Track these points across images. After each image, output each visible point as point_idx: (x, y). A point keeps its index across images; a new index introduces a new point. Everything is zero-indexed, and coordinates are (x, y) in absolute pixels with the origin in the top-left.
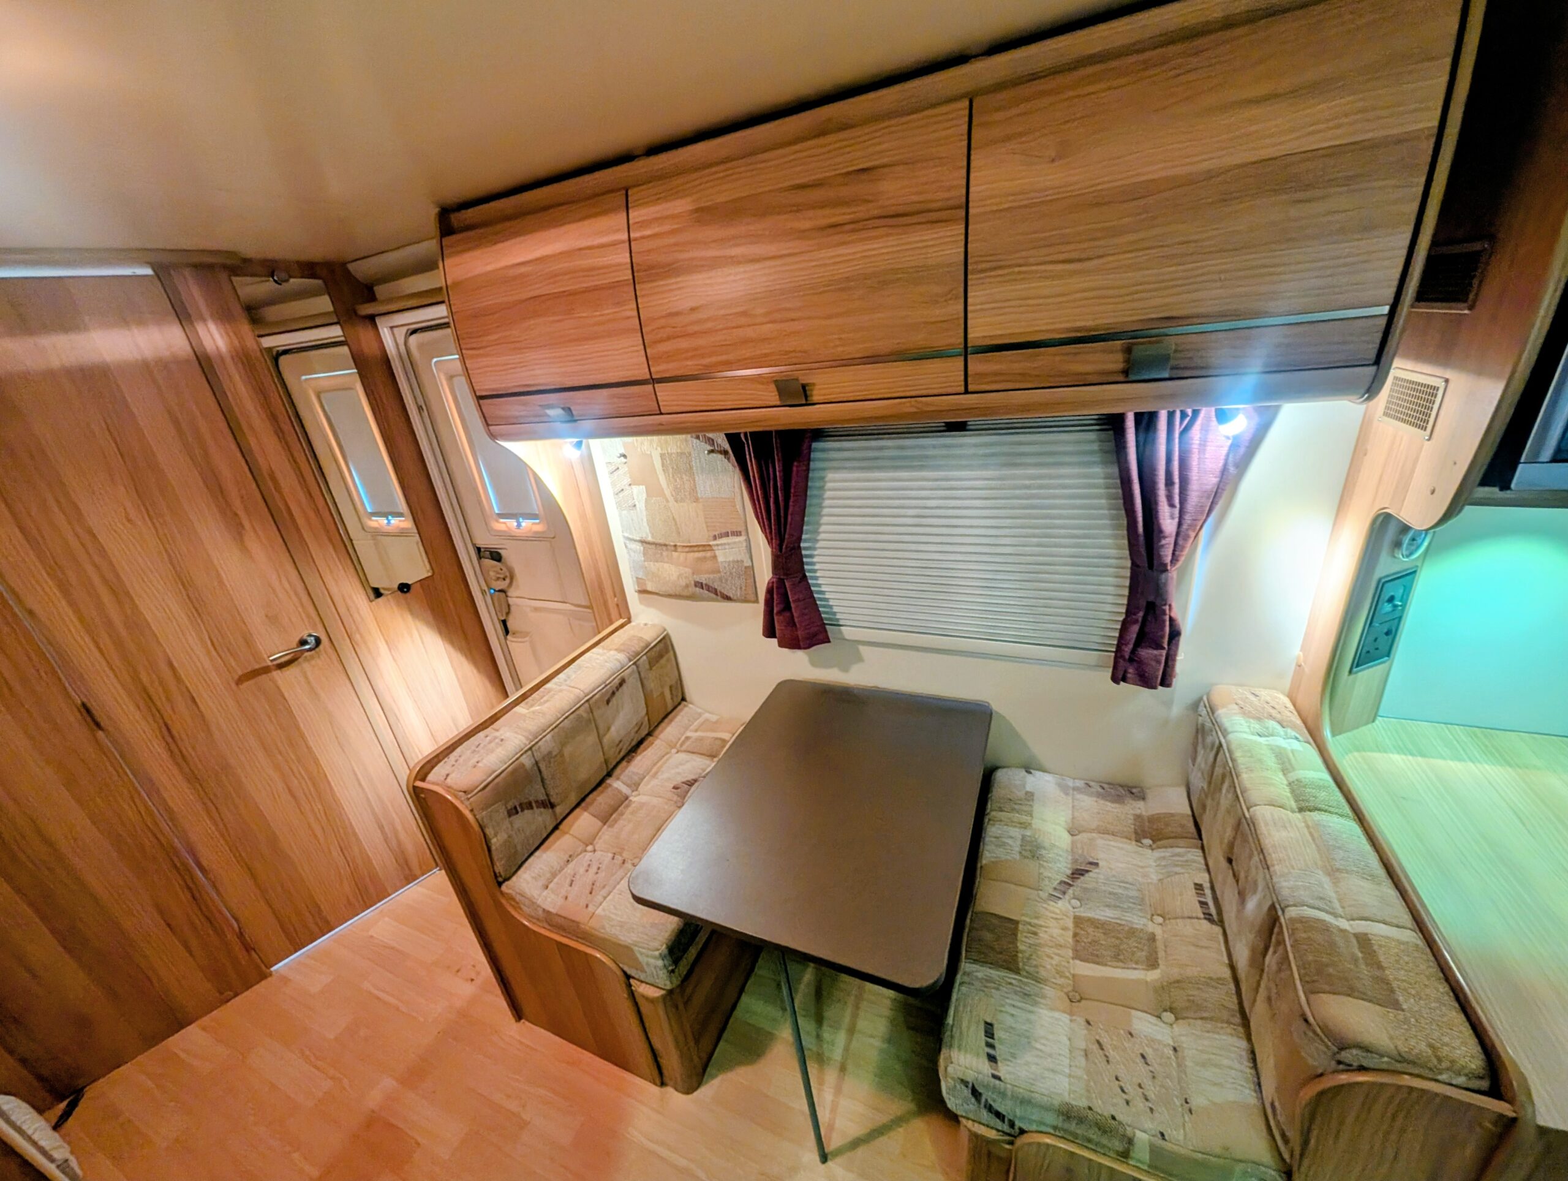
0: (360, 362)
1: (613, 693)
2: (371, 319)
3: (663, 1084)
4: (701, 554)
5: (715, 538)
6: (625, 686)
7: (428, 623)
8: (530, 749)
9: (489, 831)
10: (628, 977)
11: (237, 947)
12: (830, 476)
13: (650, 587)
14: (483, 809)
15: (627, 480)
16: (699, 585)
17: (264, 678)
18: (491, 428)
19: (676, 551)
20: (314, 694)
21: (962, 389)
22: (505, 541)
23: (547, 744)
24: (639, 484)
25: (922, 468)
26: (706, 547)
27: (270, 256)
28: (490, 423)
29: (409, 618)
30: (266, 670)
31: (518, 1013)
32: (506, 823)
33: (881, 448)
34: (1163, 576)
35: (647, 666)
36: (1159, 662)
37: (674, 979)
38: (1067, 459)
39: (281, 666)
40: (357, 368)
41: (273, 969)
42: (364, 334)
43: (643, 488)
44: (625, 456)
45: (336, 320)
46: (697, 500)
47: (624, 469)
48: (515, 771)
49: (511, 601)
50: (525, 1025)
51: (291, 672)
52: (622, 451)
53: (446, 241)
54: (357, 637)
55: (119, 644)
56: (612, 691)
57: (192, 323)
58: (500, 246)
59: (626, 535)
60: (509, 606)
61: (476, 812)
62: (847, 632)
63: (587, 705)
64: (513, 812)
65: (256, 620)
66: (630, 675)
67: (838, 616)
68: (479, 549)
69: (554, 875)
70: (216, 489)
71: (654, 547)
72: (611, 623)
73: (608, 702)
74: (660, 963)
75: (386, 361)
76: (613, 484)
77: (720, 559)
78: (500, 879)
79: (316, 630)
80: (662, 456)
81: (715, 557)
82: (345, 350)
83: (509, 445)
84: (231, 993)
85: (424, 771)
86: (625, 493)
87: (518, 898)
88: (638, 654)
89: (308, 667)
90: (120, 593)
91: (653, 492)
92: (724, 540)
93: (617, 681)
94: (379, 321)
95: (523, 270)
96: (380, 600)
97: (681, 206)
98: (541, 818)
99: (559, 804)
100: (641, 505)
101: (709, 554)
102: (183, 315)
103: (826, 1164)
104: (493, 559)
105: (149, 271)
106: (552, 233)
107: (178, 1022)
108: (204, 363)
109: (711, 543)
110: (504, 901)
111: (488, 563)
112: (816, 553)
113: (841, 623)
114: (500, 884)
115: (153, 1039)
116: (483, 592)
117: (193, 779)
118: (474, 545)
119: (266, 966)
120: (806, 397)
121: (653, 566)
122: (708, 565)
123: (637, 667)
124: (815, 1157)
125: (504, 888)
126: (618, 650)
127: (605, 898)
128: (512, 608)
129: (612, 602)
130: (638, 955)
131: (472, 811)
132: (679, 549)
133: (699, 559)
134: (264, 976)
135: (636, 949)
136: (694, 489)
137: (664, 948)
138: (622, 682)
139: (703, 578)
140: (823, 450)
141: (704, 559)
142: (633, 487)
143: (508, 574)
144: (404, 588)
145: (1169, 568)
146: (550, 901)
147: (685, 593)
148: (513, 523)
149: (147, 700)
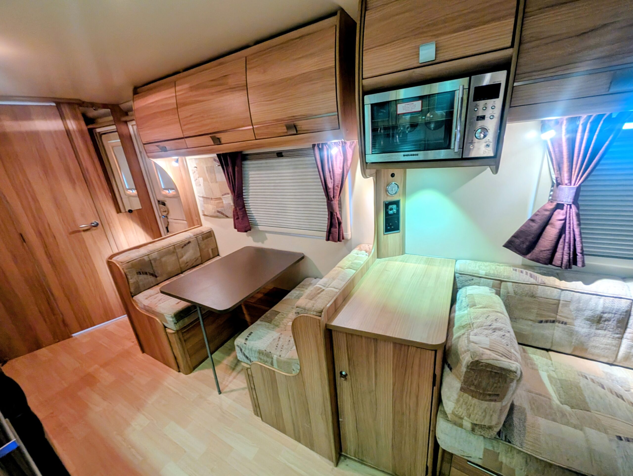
0: (121, 136)
1: (185, 245)
2: (126, 122)
3: (179, 371)
4: (219, 201)
5: (223, 195)
6: (190, 244)
7: (138, 225)
8: (148, 255)
9: (129, 277)
10: (165, 327)
11: (61, 325)
12: (250, 173)
13: (206, 214)
14: (127, 269)
15: (197, 176)
16: (219, 212)
17: (77, 234)
18: (148, 154)
19: (212, 200)
20: (95, 242)
21: (254, 138)
22: (166, 198)
23: (154, 255)
24: (201, 177)
25: (274, 170)
26: (220, 199)
27: (92, 101)
28: (147, 152)
29: (131, 222)
30: (79, 231)
31: (143, 351)
32: (136, 276)
33: (261, 163)
34: (332, 202)
35: (201, 239)
36: (336, 233)
37: (176, 326)
38: (310, 166)
39: (84, 231)
40: (120, 139)
41: (73, 335)
42: (123, 128)
43: (202, 178)
44: (196, 167)
45: (114, 123)
46: (217, 182)
47: (196, 172)
48: (140, 260)
49: (169, 220)
50: (145, 354)
51: (88, 233)
52: (196, 166)
53: (135, 96)
54: (111, 225)
55: (34, 216)
56: (186, 244)
57: (65, 120)
58: (146, 98)
59: (199, 195)
60: (168, 222)
61: (124, 269)
62: (261, 228)
63: (173, 246)
64: (139, 273)
65: (77, 215)
66: (193, 241)
67: (258, 222)
68: (159, 201)
69: (150, 296)
70: (68, 171)
71: (206, 199)
72: (194, 225)
73: (183, 247)
74: (171, 319)
75: (130, 136)
76: (194, 177)
77: (224, 202)
78: (133, 295)
79: (98, 221)
80: (206, 167)
81: (222, 202)
82: (117, 133)
83: (155, 160)
84: (58, 340)
85: (111, 257)
86: (198, 180)
87: (137, 301)
88: (198, 234)
89: (94, 232)
90: (36, 200)
91: (205, 180)
92: (225, 196)
93: (187, 241)
94: (128, 123)
95: (152, 105)
96: (120, 214)
97: (186, 86)
98: (151, 279)
99: (159, 277)
100: (202, 185)
101: (221, 201)
102: (62, 117)
103: (220, 395)
104: (163, 205)
105: (54, 104)
106: (158, 94)
107: (39, 346)
108: (68, 132)
109: (221, 197)
110: (133, 302)
111: (161, 206)
112: (249, 199)
113: (258, 224)
114: (133, 297)
115: (31, 350)
116: (160, 217)
117: (53, 264)
118: (157, 199)
119: (70, 332)
120: (220, 142)
121: (206, 205)
122: (221, 205)
123: (197, 238)
124: (217, 393)
125: (134, 298)
126: (192, 233)
127: (163, 302)
128: (170, 223)
129: (195, 218)
130: (166, 317)
131: (123, 269)
132: (213, 199)
133: (218, 203)
134: (70, 337)
135: (165, 314)
136: (216, 178)
137: (173, 315)
138: (189, 242)
139: (219, 209)
140: (248, 164)
141: (220, 203)
142: (200, 178)
143: (167, 210)
144: (130, 211)
145: (333, 199)
146: (146, 303)
147: (215, 215)
148: (167, 192)
149: (40, 234)
